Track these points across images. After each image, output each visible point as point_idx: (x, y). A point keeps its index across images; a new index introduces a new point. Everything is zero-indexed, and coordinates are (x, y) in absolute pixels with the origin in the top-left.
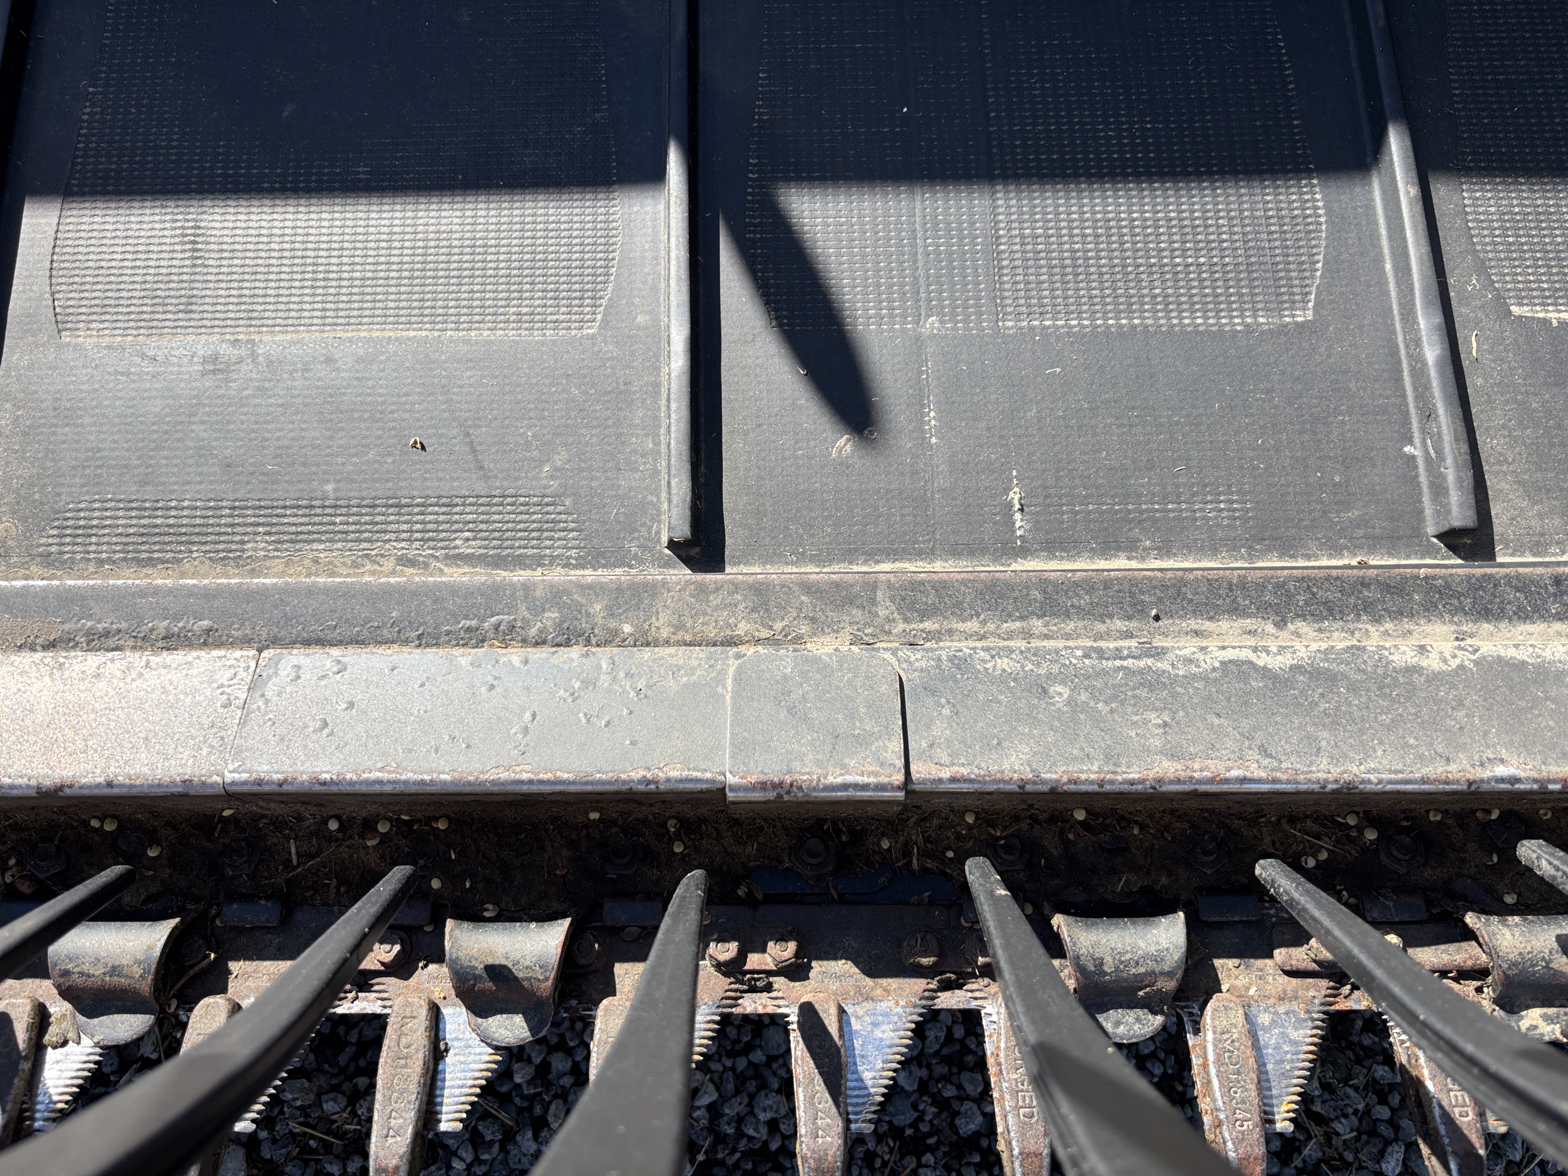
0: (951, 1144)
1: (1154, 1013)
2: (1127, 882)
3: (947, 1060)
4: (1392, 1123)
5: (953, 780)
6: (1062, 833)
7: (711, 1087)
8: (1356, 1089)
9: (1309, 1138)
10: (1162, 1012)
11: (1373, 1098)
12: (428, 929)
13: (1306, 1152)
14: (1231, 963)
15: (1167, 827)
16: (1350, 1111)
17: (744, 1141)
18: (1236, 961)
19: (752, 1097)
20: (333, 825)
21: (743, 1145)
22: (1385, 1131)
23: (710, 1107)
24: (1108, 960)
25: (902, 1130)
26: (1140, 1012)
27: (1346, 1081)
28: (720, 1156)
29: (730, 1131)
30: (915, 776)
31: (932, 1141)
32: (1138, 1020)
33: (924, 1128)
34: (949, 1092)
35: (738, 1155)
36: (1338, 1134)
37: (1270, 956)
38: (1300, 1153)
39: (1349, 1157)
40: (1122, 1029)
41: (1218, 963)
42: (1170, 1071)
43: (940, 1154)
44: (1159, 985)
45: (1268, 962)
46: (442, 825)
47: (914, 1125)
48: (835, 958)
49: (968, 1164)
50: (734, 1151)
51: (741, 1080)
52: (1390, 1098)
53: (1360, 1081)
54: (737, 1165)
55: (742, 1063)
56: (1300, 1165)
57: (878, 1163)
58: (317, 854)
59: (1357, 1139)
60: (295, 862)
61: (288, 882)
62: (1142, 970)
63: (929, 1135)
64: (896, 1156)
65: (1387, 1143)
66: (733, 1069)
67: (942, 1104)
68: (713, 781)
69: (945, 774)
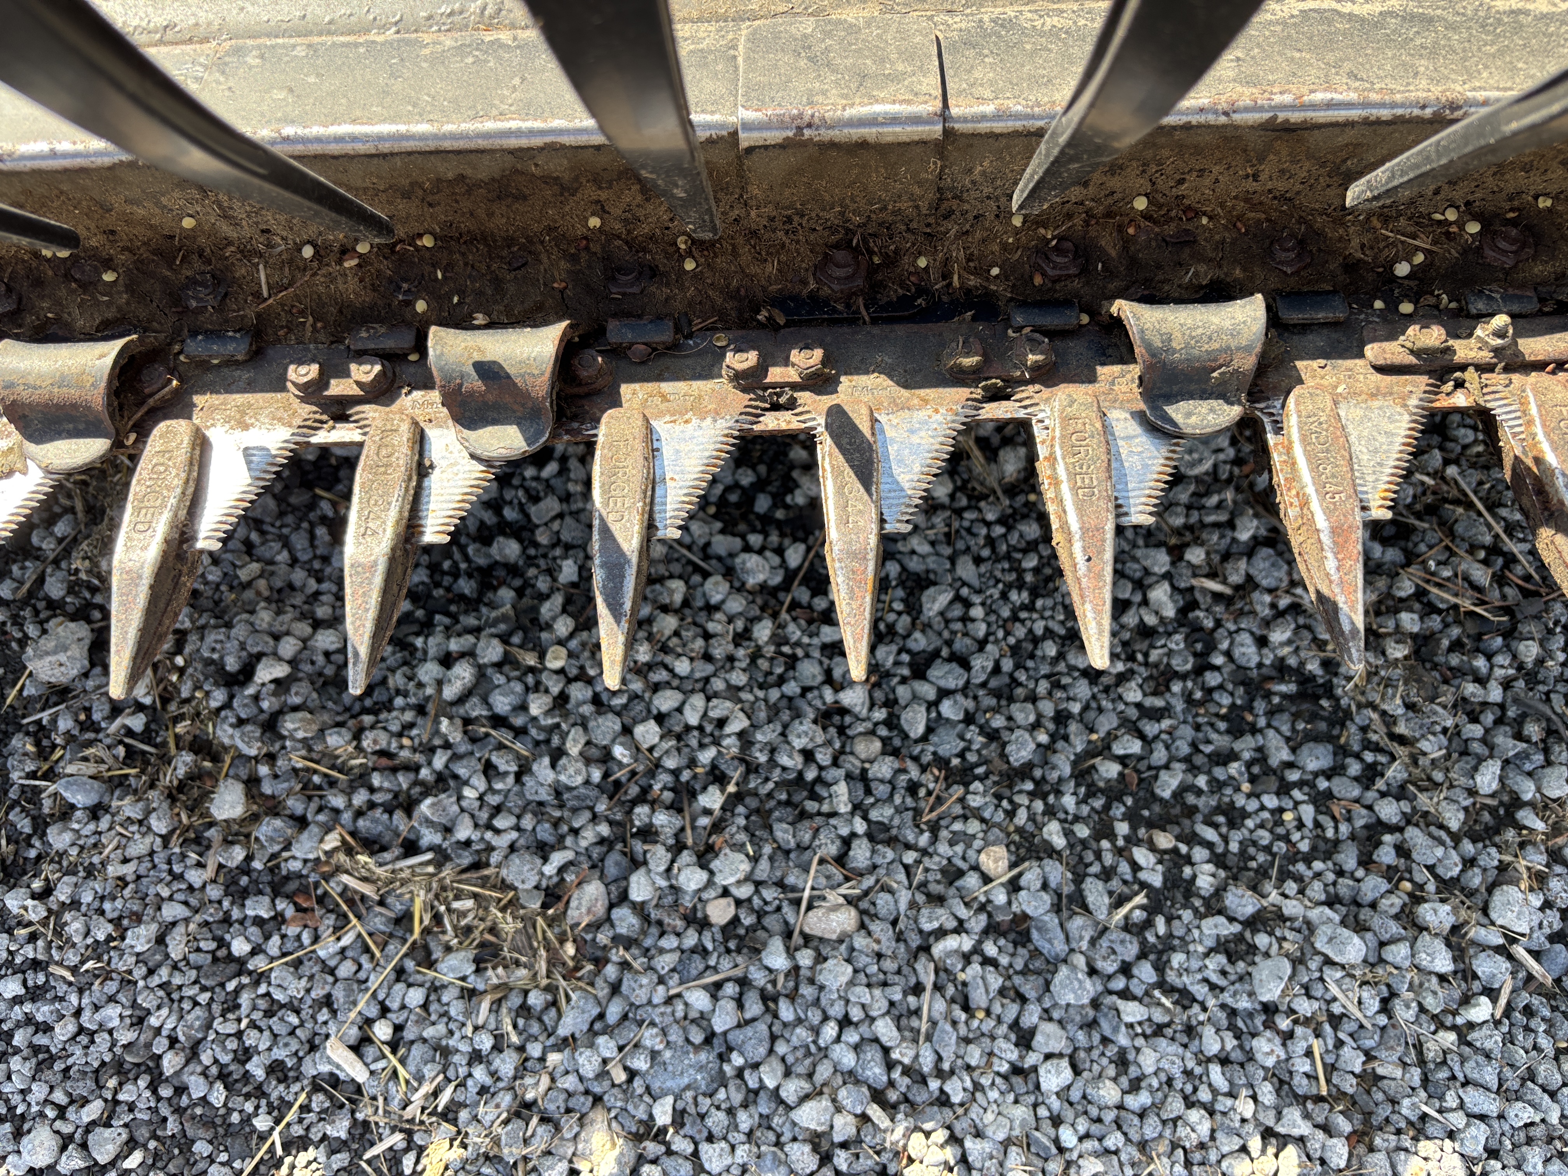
0: (1001, 774)
1: (1231, 403)
2: (1196, 274)
3: (997, 694)
4: (1484, 741)
5: (998, 116)
6: (1121, 229)
7: (741, 715)
8: (1445, 707)
9: (1393, 758)
10: (1239, 403)
11: (1462, 718)
12: (413, 357)
13: (1389, 773)
14: (1315, 364)
15: (1239, 218)
16: (1438, 728)
17: (778, 771)
18: (1322, 362)
19: (785, 726)
20: (308, 252)
21: (776, 775)
22: (1476, 747)
23: (741, 735)
24: (1177, 335)
25: (947, 762)
26: (1214, 403)
27: (1432, 701)
28: (752, 785)
29: (762, 758)
30: (954, 111)
31: (980, 770)
32: (1212, 410)
33: (972, 758)
34: (998, 722)
35: (770, 785)
36: (1425, 754)
37: (1361, 355)
38: (1382, 775)
39: (1438, 776)
40: (1193, 420)
41: (1300, 364)
42: (1239, 702)
43: (989, 782)
44: (1235, 364)
45: (1359, 362)
46: (427, 241)
47: (961, 755)
48: (867, 372)
49: (1020, 792)
50: (767, 779)
51: (774, 712)
52: (1482, 718)
53: (1448, 698)
54: (770, 795)
55: (774, 694)
56: (1384, 788)
57: (922, 792)
58: (290, 285)
59: (1448, 756)
60: (265, 294)
61: (259, 316)
62: (1216, 346)
63: (978, 765)
64: (941, 785)
65: (1480, 760)
66: (766, 700)
67: (993, 736)
68: (722, 126)
69: (989, 108)
